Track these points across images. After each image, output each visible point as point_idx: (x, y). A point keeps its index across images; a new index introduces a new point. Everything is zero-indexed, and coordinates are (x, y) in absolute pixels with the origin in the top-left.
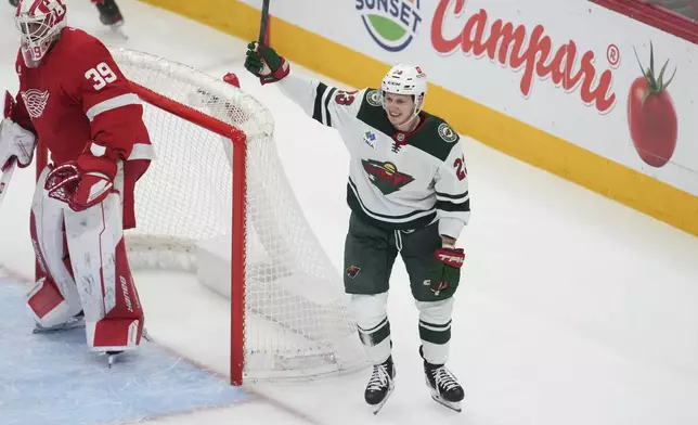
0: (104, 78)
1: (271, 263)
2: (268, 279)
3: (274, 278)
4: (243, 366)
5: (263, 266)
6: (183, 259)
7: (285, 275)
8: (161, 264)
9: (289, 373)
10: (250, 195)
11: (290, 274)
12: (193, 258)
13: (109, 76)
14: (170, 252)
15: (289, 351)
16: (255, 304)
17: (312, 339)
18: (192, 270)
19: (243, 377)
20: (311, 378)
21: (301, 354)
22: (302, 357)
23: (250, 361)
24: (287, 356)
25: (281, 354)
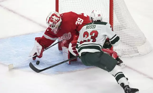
0: (80, 22)
1: (120, 25)
2: (120, 30)
3: (121, 30)
5: (118, 26)
7: (124, 29)
10: (115, 7)
11: (126, 28)
13: (81, 21)
15: (125, 50)
17: (132, 46)
20: (131, 57)
22: (129, 51)
25: (123, 51)
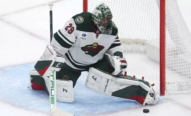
1: (175, 47)
4: (165, 89)
5: (172, 49)
6: (142, 48)
8: (133, 50)
9: (183, 91)
12: (145, 47)
14: (137, 45)
15: (183, 83)
16: (169, 64)
18: (145, 52)
19: (165, 93)
21: (188, 84)
23: (167, 87)
24: (182, 85)
25: (180, 84)
